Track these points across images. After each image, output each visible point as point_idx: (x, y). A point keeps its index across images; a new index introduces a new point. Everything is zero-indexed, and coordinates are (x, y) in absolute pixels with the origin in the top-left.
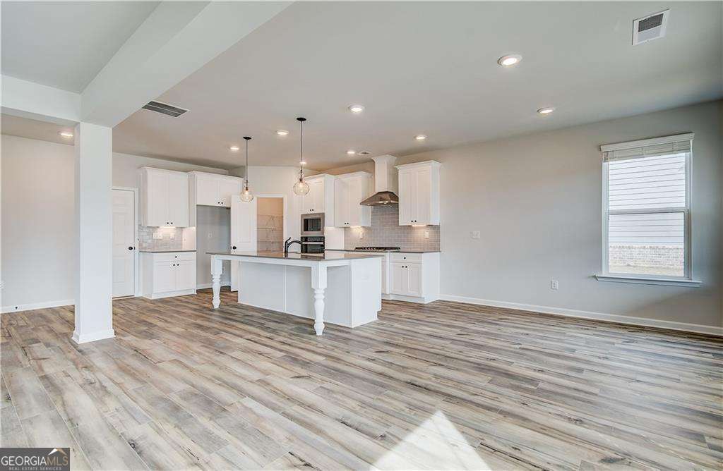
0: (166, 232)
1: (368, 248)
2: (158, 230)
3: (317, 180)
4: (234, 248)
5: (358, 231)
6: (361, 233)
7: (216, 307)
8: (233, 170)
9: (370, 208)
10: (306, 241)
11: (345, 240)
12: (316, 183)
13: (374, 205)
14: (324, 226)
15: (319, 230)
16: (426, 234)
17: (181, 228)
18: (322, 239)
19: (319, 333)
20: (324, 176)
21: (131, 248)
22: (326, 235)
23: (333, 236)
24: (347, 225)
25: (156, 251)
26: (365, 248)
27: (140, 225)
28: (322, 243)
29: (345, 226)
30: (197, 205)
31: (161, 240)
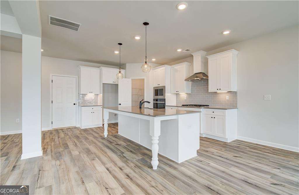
0: (90, 96)
1: (189, 105)
2: (87, 95)
3: (162, 68)
4: (120, 104)
5: (183, 96)
6: (185, 97)
7: (106, 136)
8: (121, 66)
9: (190, 83)
10: (157, 101)
11: (176, 100)
12: (161, 70)
13: (193, 81)
14: (165, 93)
15: (163, 95)
16: (227, 97)
17: (97, 94)
18: (164, 100)
19: (155, 168)
20: (165, 66)
21: (74, 104)
22: (166, 98)
23: (170, 99)
24: (177, 93)
25: (86, 105)
26: (187, 105)
27: (79, 93)
28: (164, 102)
29: (176, 93)
30: (103, 83)
31: (88, 100)
